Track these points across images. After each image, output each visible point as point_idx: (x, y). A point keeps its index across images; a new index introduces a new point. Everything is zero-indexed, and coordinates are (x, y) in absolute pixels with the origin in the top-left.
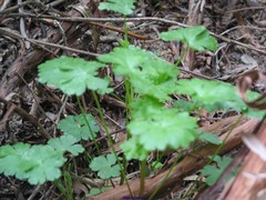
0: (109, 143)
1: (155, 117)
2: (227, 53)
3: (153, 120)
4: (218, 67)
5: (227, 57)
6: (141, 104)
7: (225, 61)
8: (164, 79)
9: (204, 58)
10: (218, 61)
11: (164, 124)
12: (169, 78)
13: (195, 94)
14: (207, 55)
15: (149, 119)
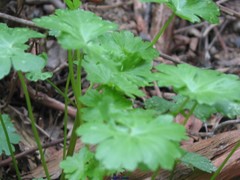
0: (32, 165)
1: (120, 120)
2: (223, 33)
3: (117, 124)
4: (207, 56)
5: (223, 40)
6: (98, 99)
7: (218, 47)
8: (133, 62)
9: (186, 39)
10: (207, 46)
11: (135, 132)
12: (142, 62)
13: (184, 88)
14: (191, 36)
15: (112, 121)
